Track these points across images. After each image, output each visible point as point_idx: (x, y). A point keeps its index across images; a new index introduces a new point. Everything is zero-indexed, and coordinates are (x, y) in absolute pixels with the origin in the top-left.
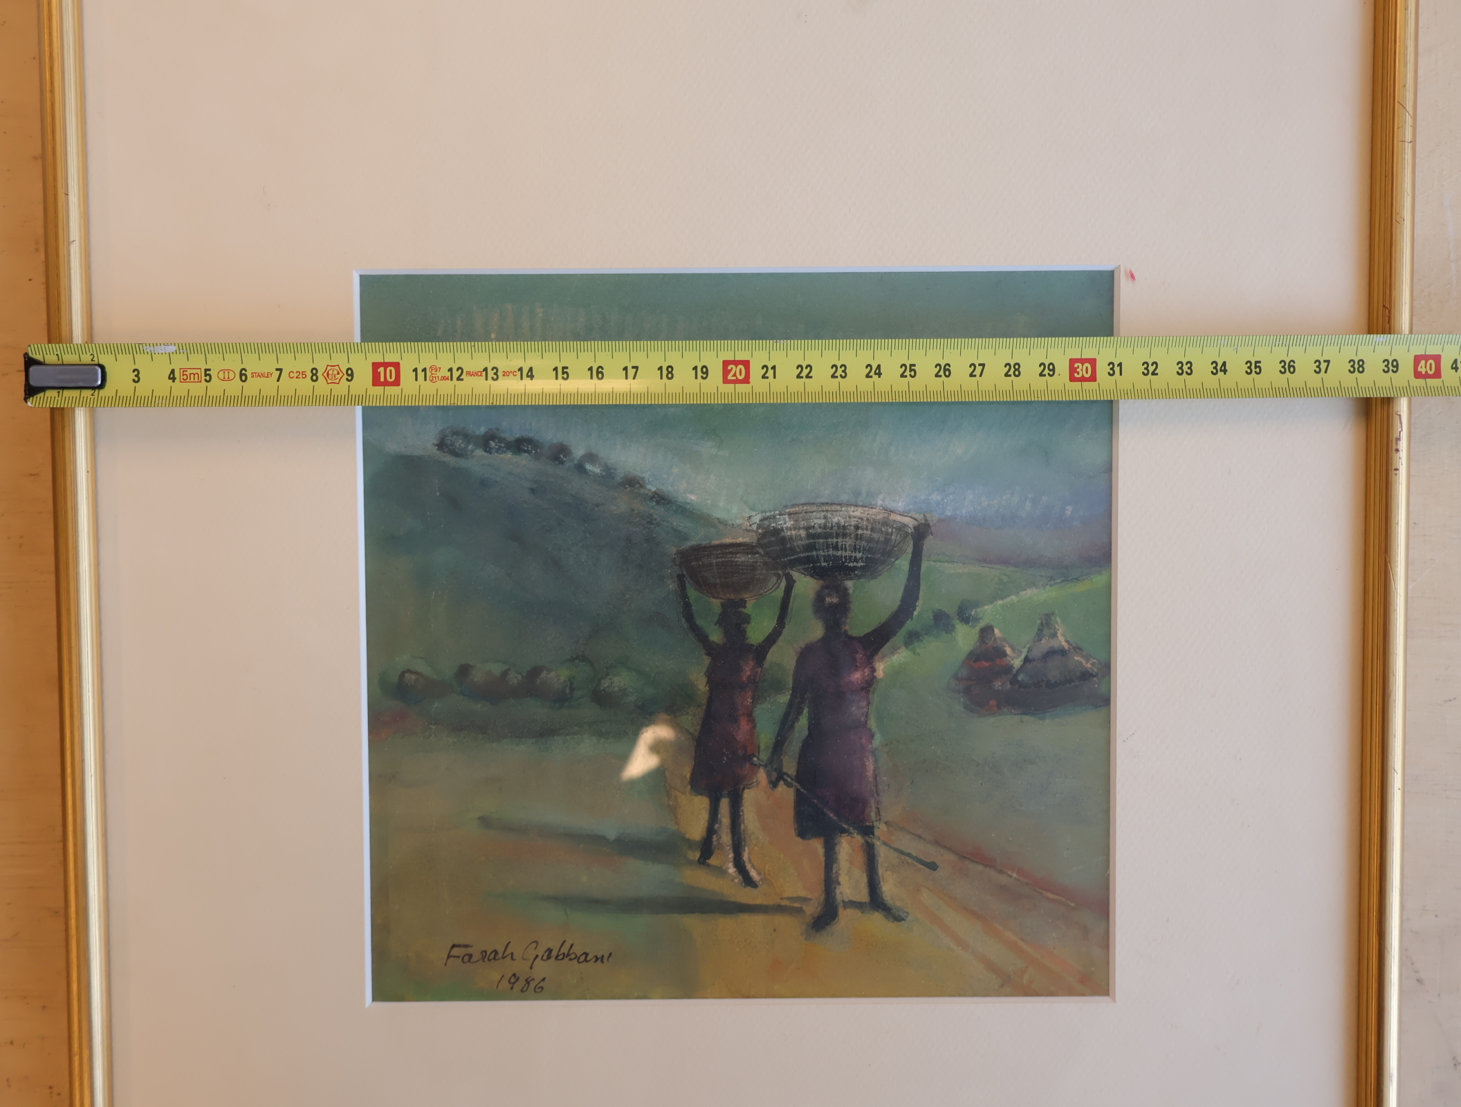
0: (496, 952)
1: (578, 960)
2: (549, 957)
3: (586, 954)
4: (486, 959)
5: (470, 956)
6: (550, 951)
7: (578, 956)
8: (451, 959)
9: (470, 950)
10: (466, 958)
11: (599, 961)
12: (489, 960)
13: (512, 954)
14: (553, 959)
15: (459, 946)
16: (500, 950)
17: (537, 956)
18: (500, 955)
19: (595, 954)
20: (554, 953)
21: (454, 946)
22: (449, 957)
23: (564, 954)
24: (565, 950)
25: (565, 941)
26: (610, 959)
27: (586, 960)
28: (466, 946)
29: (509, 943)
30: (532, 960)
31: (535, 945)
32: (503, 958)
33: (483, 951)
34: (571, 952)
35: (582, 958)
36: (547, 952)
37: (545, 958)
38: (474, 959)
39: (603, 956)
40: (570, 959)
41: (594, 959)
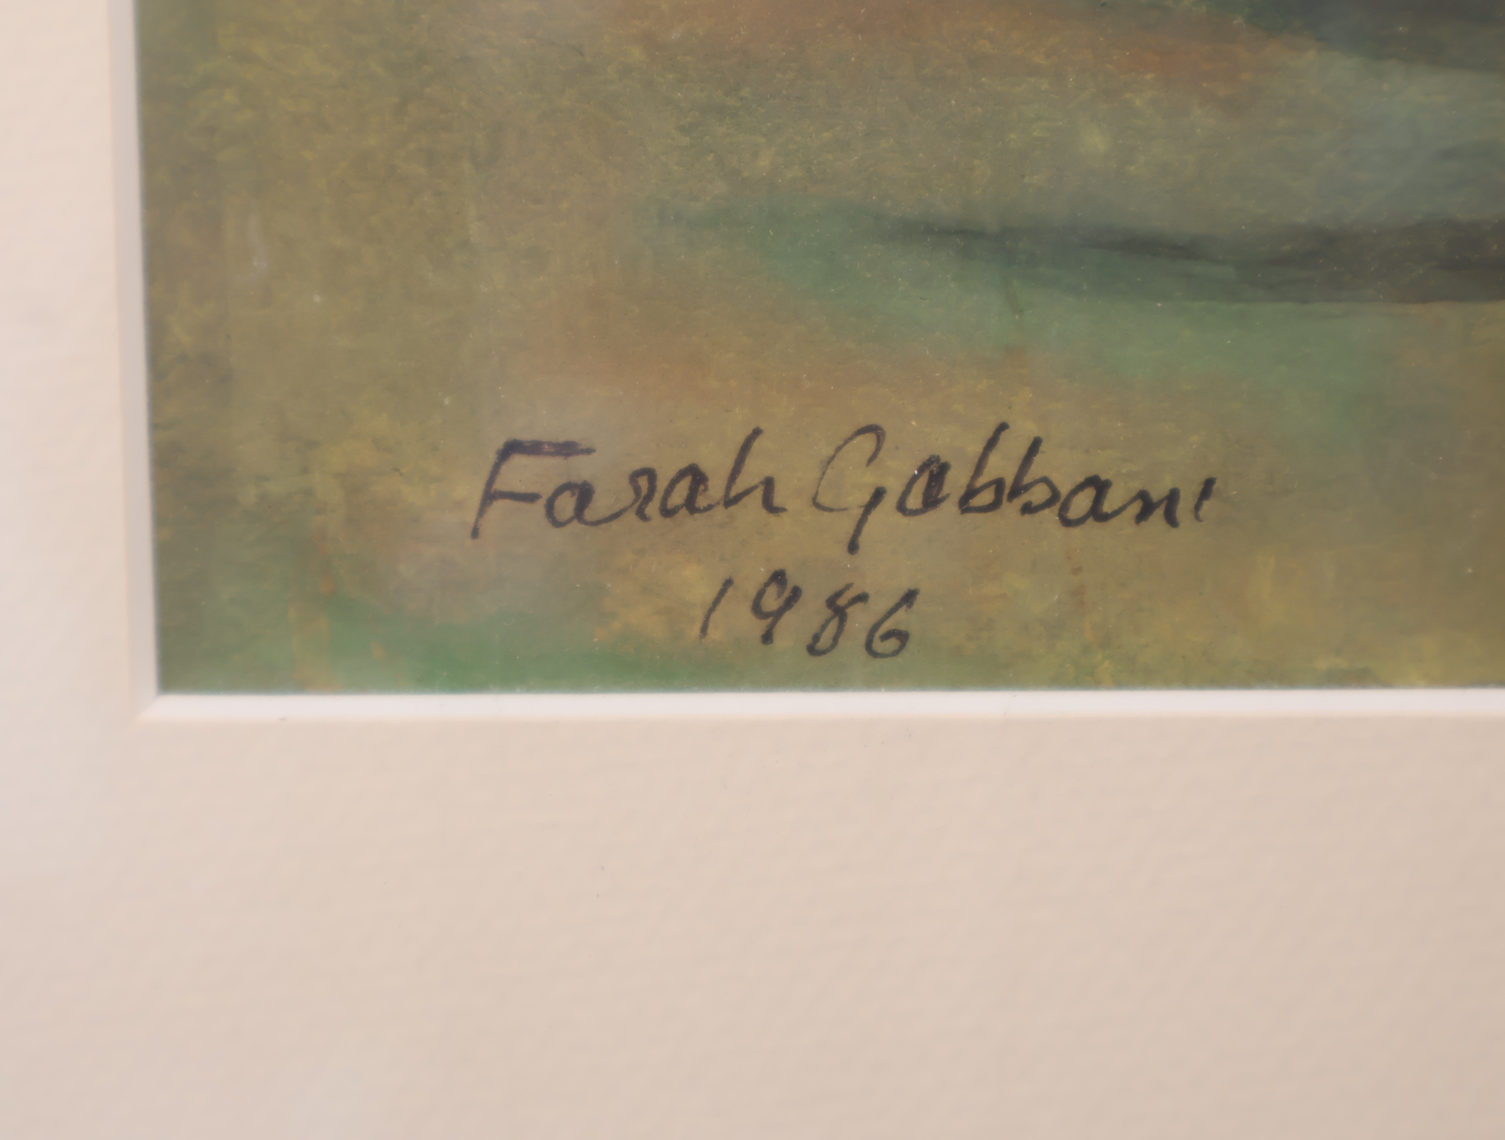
0: (696, 476)
1: (1065, 507)
2: (931, 501)
3: (1099, 486)
4: (653, 508)
5: (584, 494)
6: (935, 471)
7: (1064, 490)
8: (499, 505)
9: (581, 469)
10: (566, 504)
11: (1158, 515)
12: (667, 512)
13: (769, 484)
14: (949, 508)
15: (533, 448)
16: (716, 463)
17: (878, 495)
18: (716, 488)
19: (1136, 486)
20: (956, 482)
21: (511, 449)
22: (490, 496)
23: (999, 484)
24: (1002, 465)
25: (1003, 427)
26: (1206, 505)
27: (1096, 514)
28: (567, 449)
29: (757, 432)
30: (858, 512)
31: (868, 442)
32: (729, 502)
33: (635, 476)
34: (1036, 471)
35: (1082, 503)
36: (923, 481)
37: (914, 501)
38: (600, 505)
39: (1173, 497)
40: (1028, 509)
41: (1136, 508)
